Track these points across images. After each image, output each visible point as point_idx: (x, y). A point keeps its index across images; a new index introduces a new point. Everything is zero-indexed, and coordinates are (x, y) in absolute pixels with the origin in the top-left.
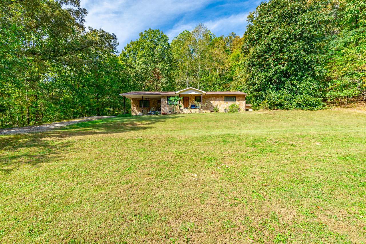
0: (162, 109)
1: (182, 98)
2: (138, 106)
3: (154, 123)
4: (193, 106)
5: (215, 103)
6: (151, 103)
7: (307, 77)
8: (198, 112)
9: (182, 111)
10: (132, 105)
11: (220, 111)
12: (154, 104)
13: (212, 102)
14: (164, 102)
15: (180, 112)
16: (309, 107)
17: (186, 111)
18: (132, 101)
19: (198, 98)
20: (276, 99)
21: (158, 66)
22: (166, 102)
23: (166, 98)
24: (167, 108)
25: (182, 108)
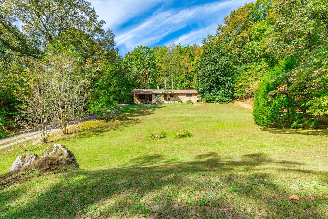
0: (153, 100)
1: (163, 95)
2: (138, 98)
3: (154, 110)
4: (169, 99)
5: (181, 98)
6: (146, 96)
7: (223, 88)
8: (172, 103)
9: (164, 102)
10: (135, 98)
11: (183, 102)
12: (147, 97)
13: (179, 97)
14: (154, 97)
15: (163, 102)
16: (222, 102)
17: (166, 102)
18: (135, 95)
19: (172, 95)
20: (208, 98)
21: (147, 71)
22: (155, 96)
23: (155, 95)
24: (156, 100)
25: (163, 101)
